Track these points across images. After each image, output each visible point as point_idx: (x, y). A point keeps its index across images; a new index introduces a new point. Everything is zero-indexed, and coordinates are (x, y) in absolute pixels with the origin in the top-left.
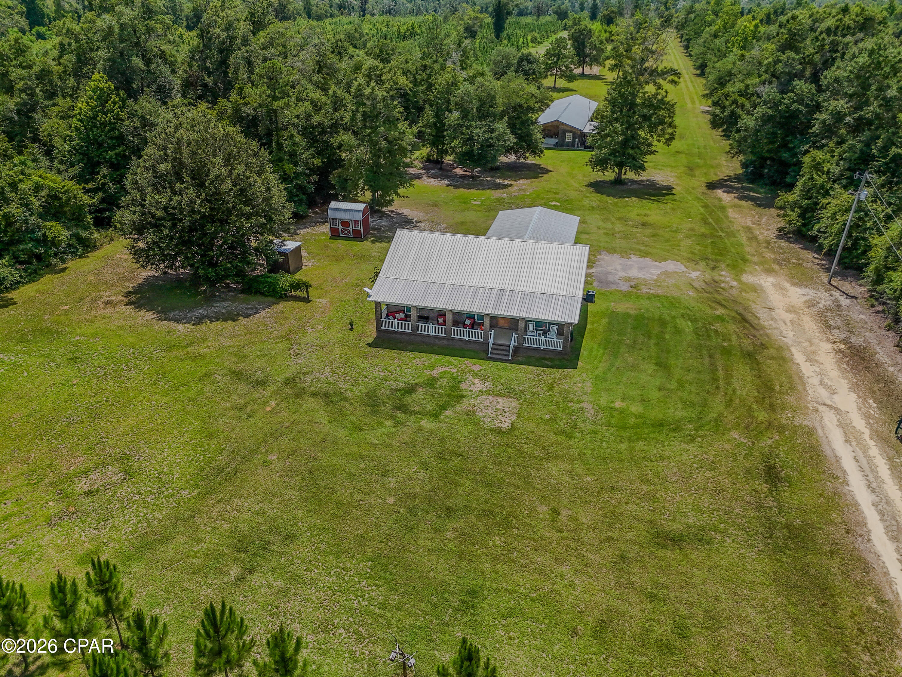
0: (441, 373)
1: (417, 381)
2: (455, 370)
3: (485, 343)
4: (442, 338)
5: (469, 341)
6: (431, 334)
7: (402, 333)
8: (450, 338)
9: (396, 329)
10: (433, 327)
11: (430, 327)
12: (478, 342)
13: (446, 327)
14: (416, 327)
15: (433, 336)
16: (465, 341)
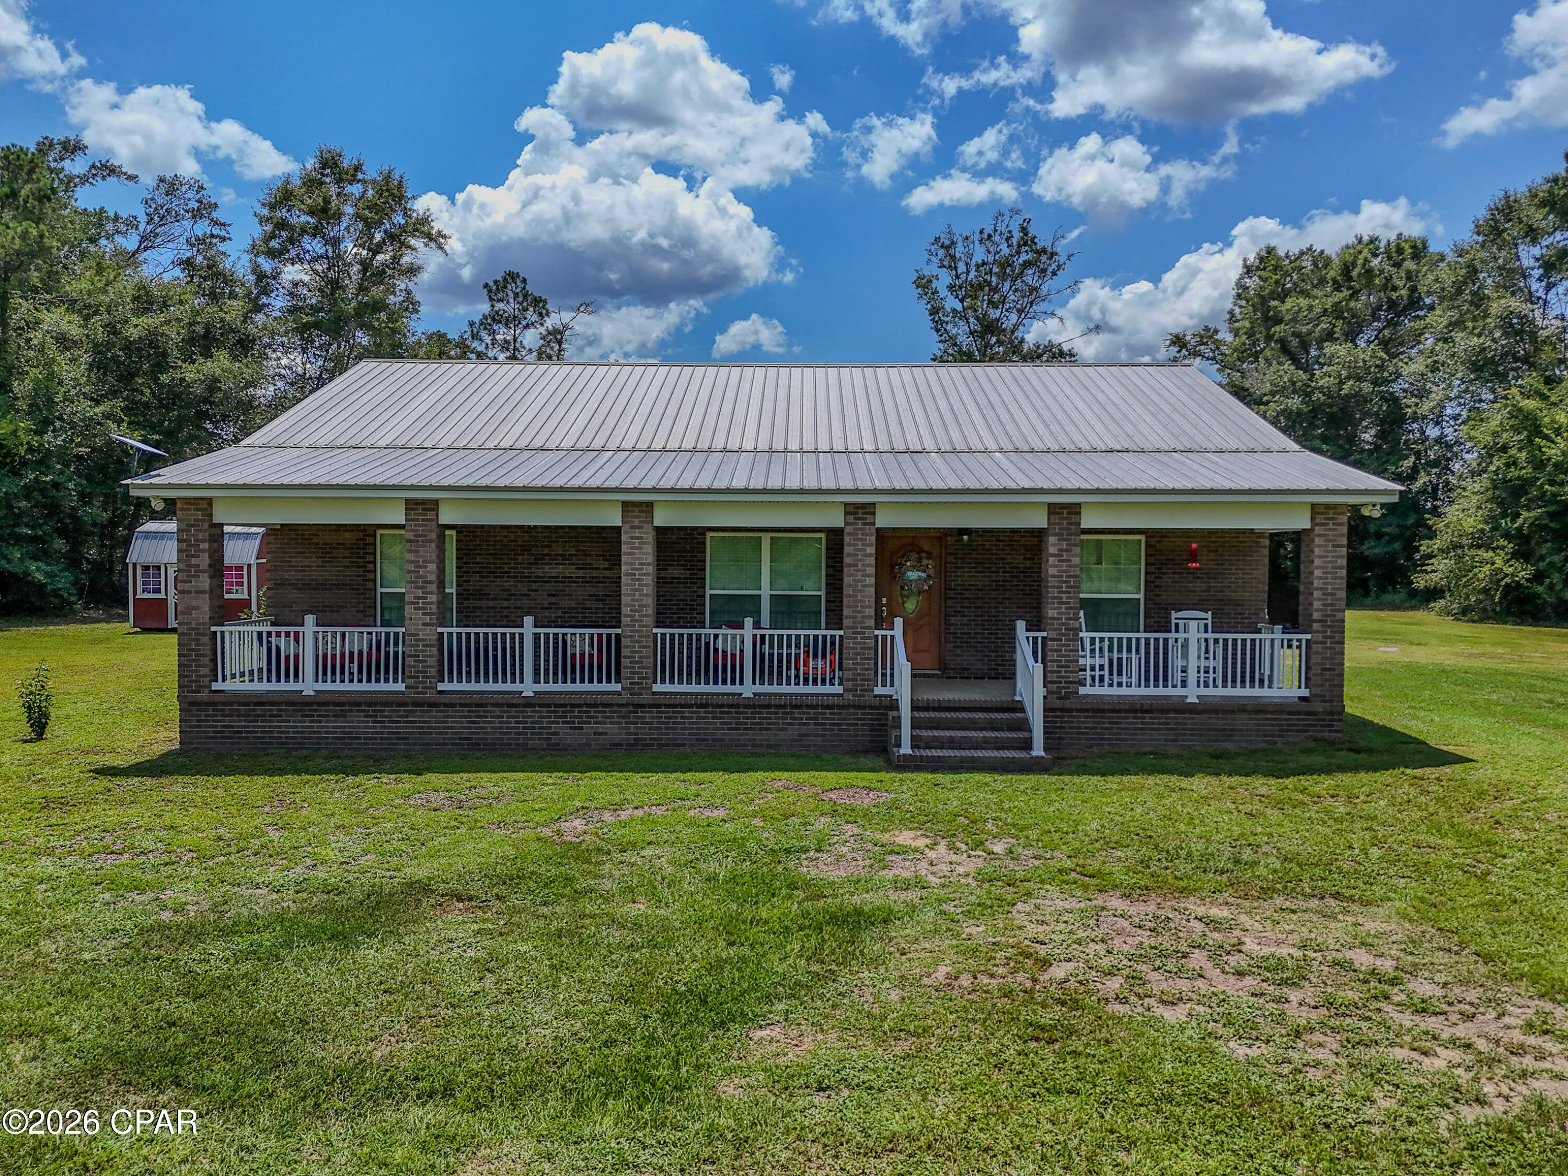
1: (422, 870)
2: (718, 814)
3: (854, 707)
4: (596, 705)
5: (760, 704)
6: (528, 688)
7: (343, 704)
8: (645, 698)
9: (308, 686)
10: (537, 637)
11: (522, 643)
12: (816, 707)
13: (619, 631)
14: (435, 651)
15: (541, 702)
16: (737, 706)
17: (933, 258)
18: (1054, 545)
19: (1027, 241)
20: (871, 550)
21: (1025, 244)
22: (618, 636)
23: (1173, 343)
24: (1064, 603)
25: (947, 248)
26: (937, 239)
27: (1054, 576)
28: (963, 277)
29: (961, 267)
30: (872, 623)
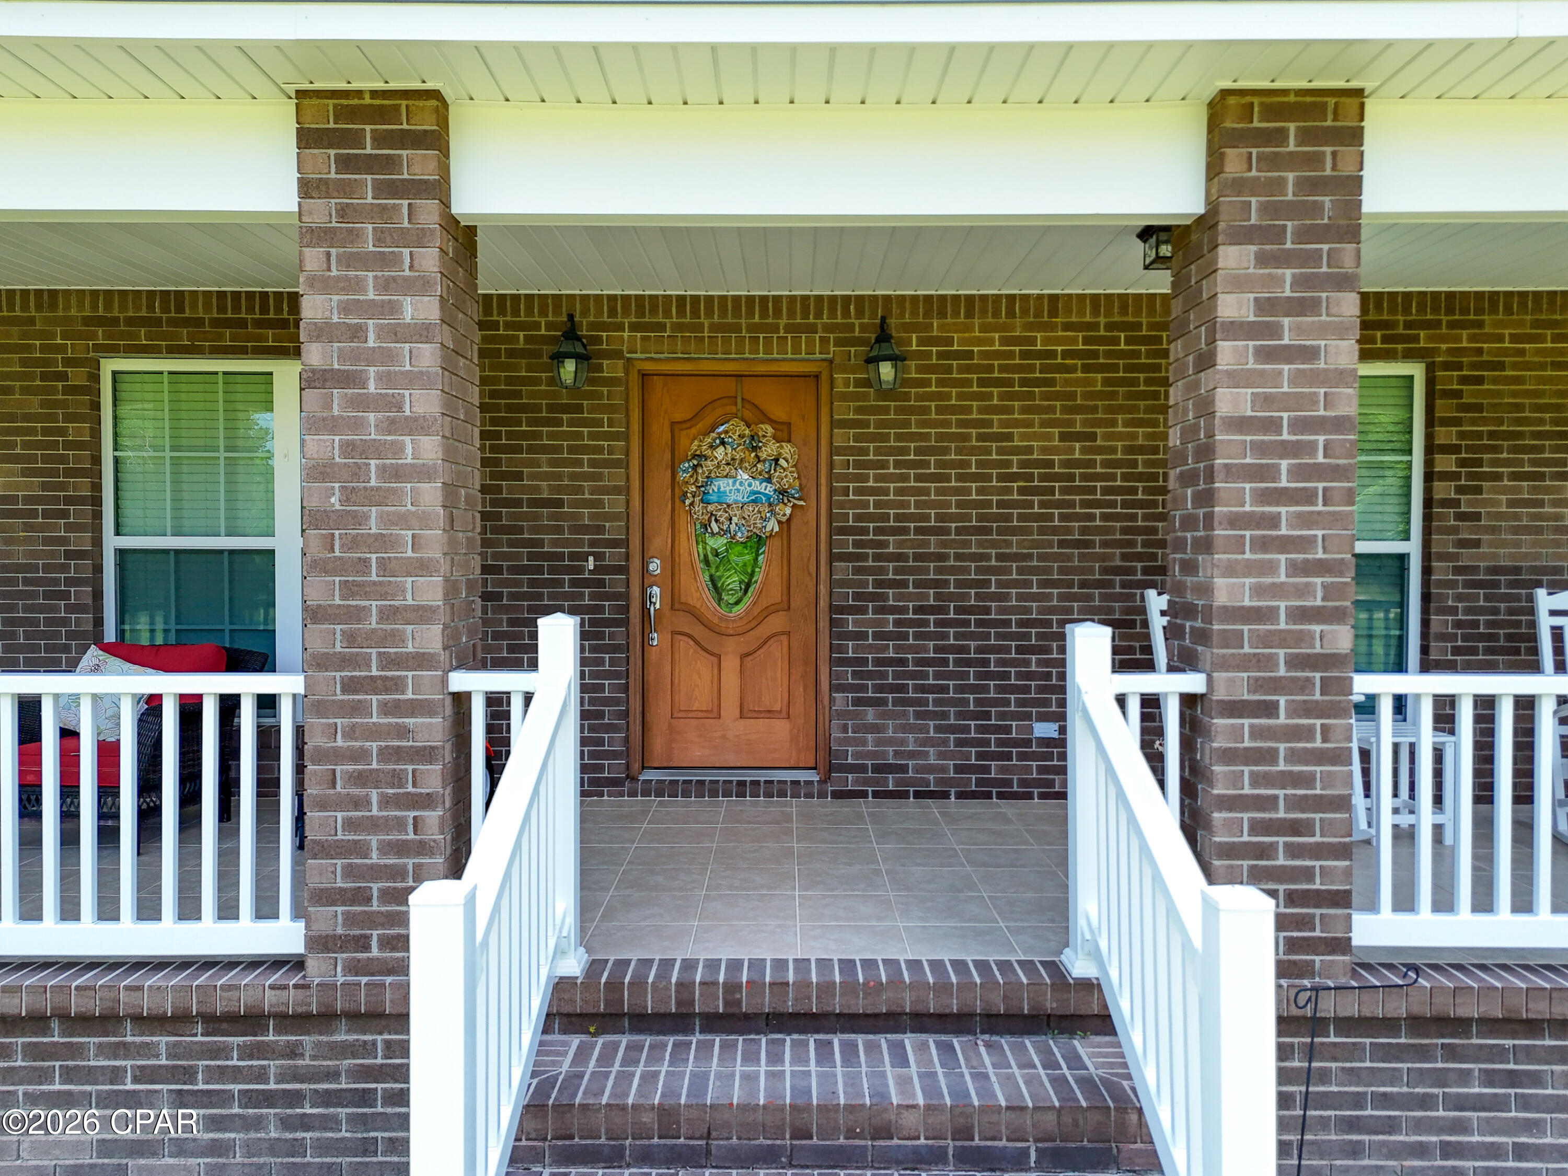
18: (1239, 284)
24: (1285, 544)
27: (1240, 424)
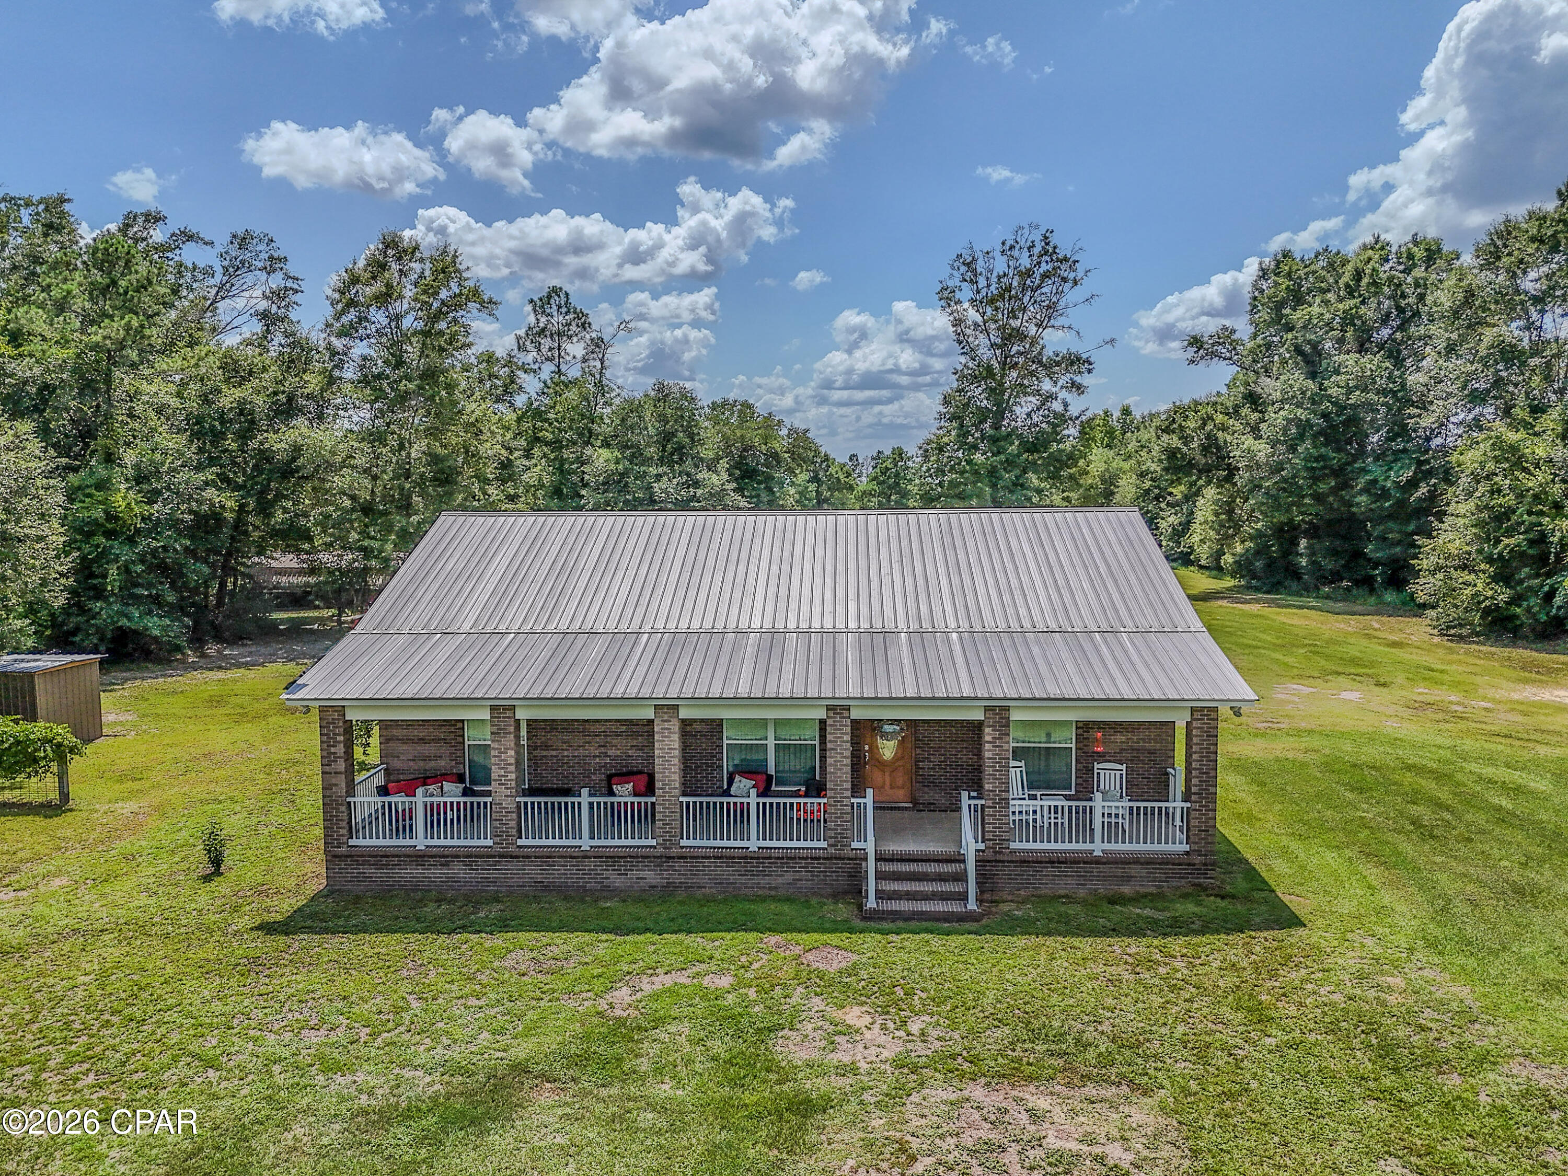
0: (655, 997)
1: (521, 1051)
2: (725, 982)
3: (836, 858)
4: (637, 857)
5: (763, 858)
6: (586, 843)
7: (447, 856)
8: (675, 851)
9: (421, 842)
10: (591, 805)
11: (579, 808)
12: (807, 858)
13: (654, 800)
14: (514, 816)
15: (597, 855)
16: (746, 858)
17: (955, 273)
18: (989, 730)
19: (1049, 250)
20: (847, 738)
21: (1046, 252)
22: (653, 804)
23: (1191, 344)
24: (998, 779)
25: (968, 265)
26: (960, 256)
27: (990, 758)
28: (984, 292)
29: (982, 282)
30: (849, 794)
